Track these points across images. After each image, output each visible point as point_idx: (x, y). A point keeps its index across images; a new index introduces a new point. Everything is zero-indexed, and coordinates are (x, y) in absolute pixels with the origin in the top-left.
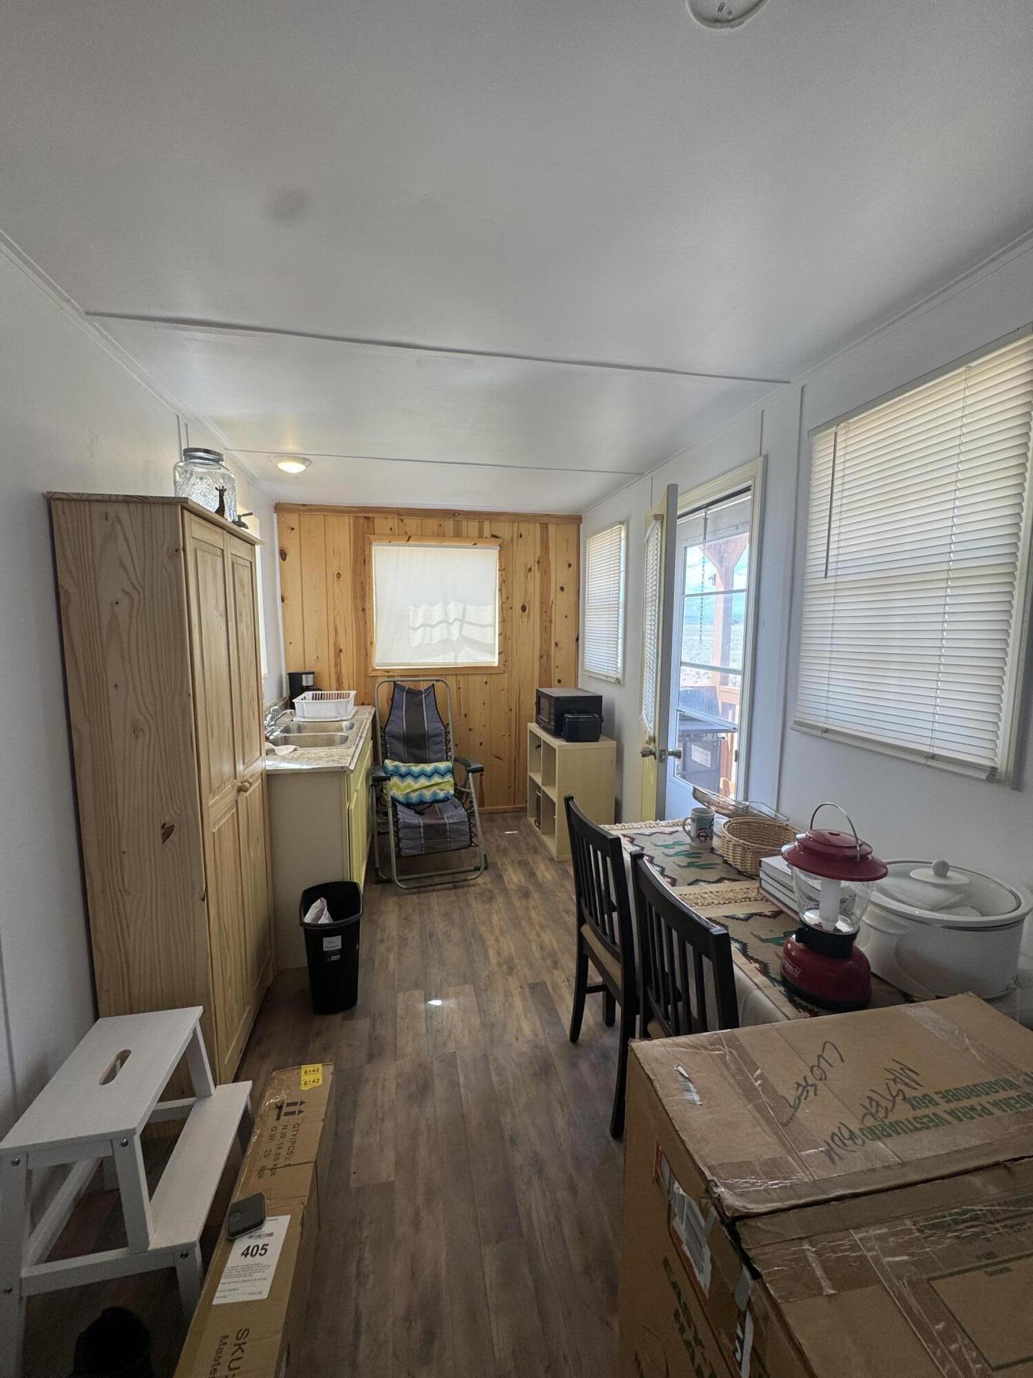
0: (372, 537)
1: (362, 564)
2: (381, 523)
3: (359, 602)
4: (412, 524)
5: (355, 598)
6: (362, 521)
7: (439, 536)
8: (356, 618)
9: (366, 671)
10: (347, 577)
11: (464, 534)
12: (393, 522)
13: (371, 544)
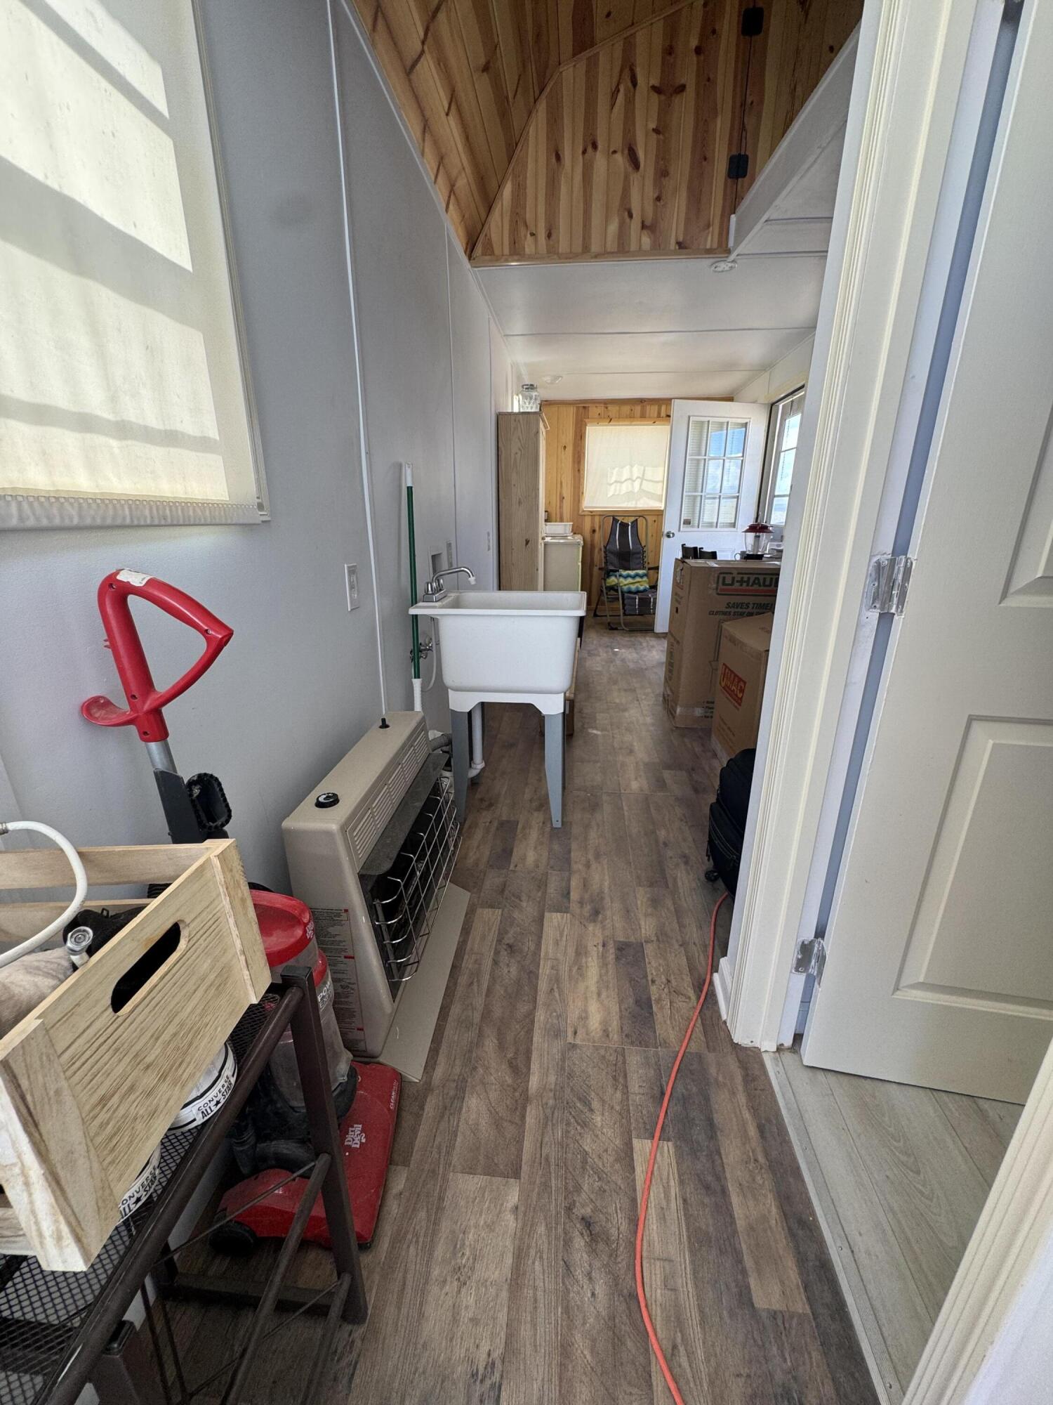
0: (587, 420)
1: (580, 437)
2: (594, 411)
3: (576, 466)
4: (613, 410)
5: (574, 462)
6: (581, 409)
7: (631, 418)
8: (574, 476)
9: (578, 511)
10: (570, 449)
11: (647, 415)
12: (601, 409)
13: (586, 425)
